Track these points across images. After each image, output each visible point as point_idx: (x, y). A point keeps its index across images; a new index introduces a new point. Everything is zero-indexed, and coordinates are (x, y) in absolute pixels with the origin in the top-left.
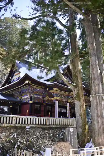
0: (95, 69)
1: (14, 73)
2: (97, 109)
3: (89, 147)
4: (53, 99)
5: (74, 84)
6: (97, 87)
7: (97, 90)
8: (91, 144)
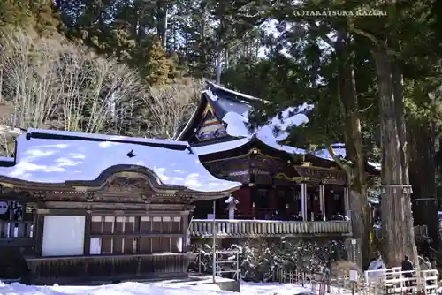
0: (392, 141)
1: (205, 120)
2: (394, 209)
3: (377, 266)
4: (294, 179)
5: (350, 162)
6: (395, 174)
7: (395, 179)
8: (379, 263)
